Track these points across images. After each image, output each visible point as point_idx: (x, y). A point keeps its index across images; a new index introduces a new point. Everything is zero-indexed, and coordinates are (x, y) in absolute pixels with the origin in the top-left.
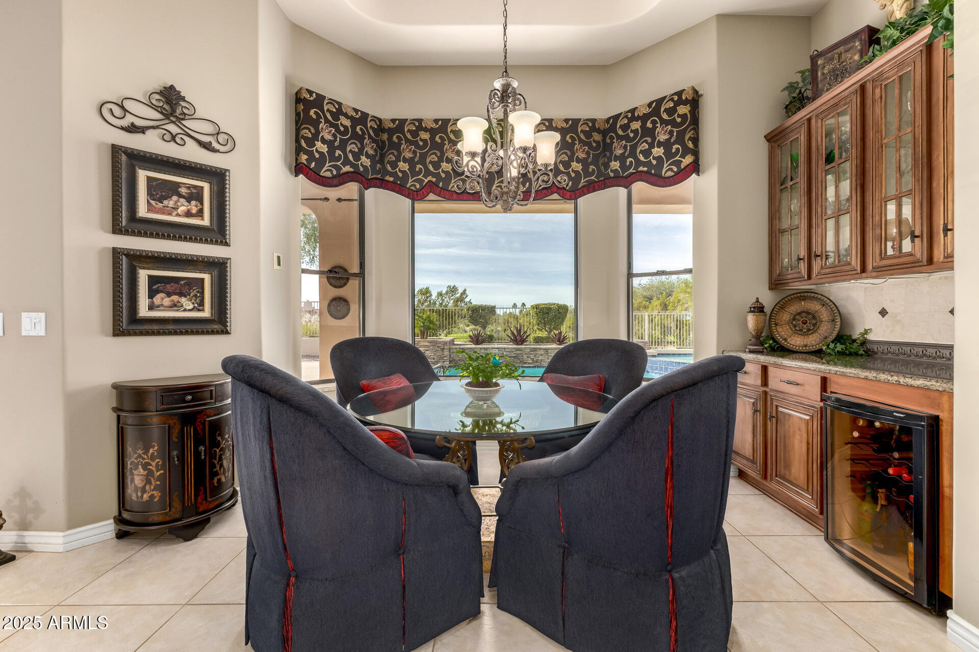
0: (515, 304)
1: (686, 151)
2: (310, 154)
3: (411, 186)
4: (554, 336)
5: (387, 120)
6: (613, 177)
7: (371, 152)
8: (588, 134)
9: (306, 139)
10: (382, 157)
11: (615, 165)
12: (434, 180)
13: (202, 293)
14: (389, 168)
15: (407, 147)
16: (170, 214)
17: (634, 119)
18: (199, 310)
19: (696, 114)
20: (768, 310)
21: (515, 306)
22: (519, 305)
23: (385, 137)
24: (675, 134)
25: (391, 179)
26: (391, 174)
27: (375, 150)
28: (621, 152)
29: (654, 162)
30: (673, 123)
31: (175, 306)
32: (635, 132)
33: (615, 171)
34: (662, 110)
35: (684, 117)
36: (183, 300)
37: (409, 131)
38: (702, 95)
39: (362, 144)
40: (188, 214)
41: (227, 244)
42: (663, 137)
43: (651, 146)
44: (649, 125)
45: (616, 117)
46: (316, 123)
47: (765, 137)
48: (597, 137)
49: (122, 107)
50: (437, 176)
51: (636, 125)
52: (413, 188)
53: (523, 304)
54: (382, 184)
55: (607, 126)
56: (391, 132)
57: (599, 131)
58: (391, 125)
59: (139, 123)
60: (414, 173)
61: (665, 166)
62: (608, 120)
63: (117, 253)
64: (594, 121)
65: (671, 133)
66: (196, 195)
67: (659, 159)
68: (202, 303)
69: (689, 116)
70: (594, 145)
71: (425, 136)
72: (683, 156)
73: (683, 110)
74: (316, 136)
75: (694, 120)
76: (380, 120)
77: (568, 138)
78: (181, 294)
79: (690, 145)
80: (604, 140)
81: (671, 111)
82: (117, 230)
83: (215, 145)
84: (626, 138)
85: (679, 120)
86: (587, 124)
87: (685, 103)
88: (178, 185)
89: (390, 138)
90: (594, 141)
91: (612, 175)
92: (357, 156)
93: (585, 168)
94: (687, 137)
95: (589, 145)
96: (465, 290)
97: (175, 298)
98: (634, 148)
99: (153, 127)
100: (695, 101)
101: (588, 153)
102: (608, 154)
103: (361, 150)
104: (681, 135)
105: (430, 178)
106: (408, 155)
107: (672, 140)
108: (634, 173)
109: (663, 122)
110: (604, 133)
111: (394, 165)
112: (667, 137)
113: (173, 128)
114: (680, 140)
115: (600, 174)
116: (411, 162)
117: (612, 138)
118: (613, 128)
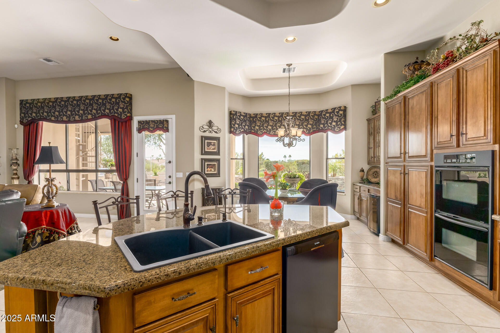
0: (285, 156)
1: (342, 125)
2: (234, 128)
3: (259, 133)
4: (306, 175)
5: (252, 114)
6: (321, 129)
7: (248, 124)
8: (313, 116)
9: (233, 124)
10: (251, 125)
11: (322, 126)
12: (266, 131)
13: (215, 168)
14: (253, 128)
15: (258, 122)
16: (210, 150)
17: (327, 113)
18: (215, 171)
19: (345, 113)
20: (366, 171)
21: (285, 157)
22: (287, 156)
23: (252, 119)
24: (339, 119)
25: (253, 131)
26: (253, 130)
27: (249, 124)
28: (323, 122)
29: (333, 126)
30: (338, 116)
31: (211, 170)
32: (328, 117)
33: (322, 128)
34: (335, 112)
35: (341, 114)
36: (212, 169)
37: (259, 117)
38: (347, 108)
39: (246, 123)
40: (213, 149)
41: (220, 155)
42: (335, 120)
43: (332, 122)
44: (331, 115)
45: (322, 111)
46: (235, 120)
47: (366, 120)
48: (316, 117)
49: (203, 127)
50: (267, 130)
51: (328, 115)
52: (260, 134)
53: (290, 155)
54: (251, 133)
55: (319, 114)
56: (253, 118)
57: (317, 115)
58: (253, 116)
59: (205, 130)
60: (260, 129)
61: (336, 128)
62: (320, 112)
63: (202, 159)
64: (315, 112)
65: (338, 119)
66: (214, 145)
67: (334, 126)
68: (215, 170)
69: (343, 114)
70: (315, 119)
71: (263, 118)
72: (341, 126)
73: (341, 112)
74: (235, 123)
75: (345, 116)
76: (250, 114)
77: (307, 118)
78: (212, 168)
79: (343, 123)
80: (318, 118)
81: (338, 112)
82: (202, 154)
83: (218, 132)
84: (325, 118)
85: (340, 115)
86: (313, 113)
87: (342, 110)
88: (211, 142)
89: (253, 120)
90: (315, 118)
91: (321, 128)
92: (245, 126)
93: (312, 127)
94: (342, 120)
95: (313, 119)
96: (262, 153)
97: (211, 169)
98: (327, 122)
99: (207, 130)
100: (345, 110)
101: (313, 122)
102: (320, 122)
103: (246, 124)
104: (340, 120)
105: (265, 131)
106: (259, 124)
107: (338, 121)
108: (327, 129)
109: (335, 115)
110: (318, 116)
111: (254, 127)
112: (336, 120)
113: (210, 130)
114: (340, 121)
115: (317, 128)
116: (259, 126)
117: (321, 117)
118: (321, 114)
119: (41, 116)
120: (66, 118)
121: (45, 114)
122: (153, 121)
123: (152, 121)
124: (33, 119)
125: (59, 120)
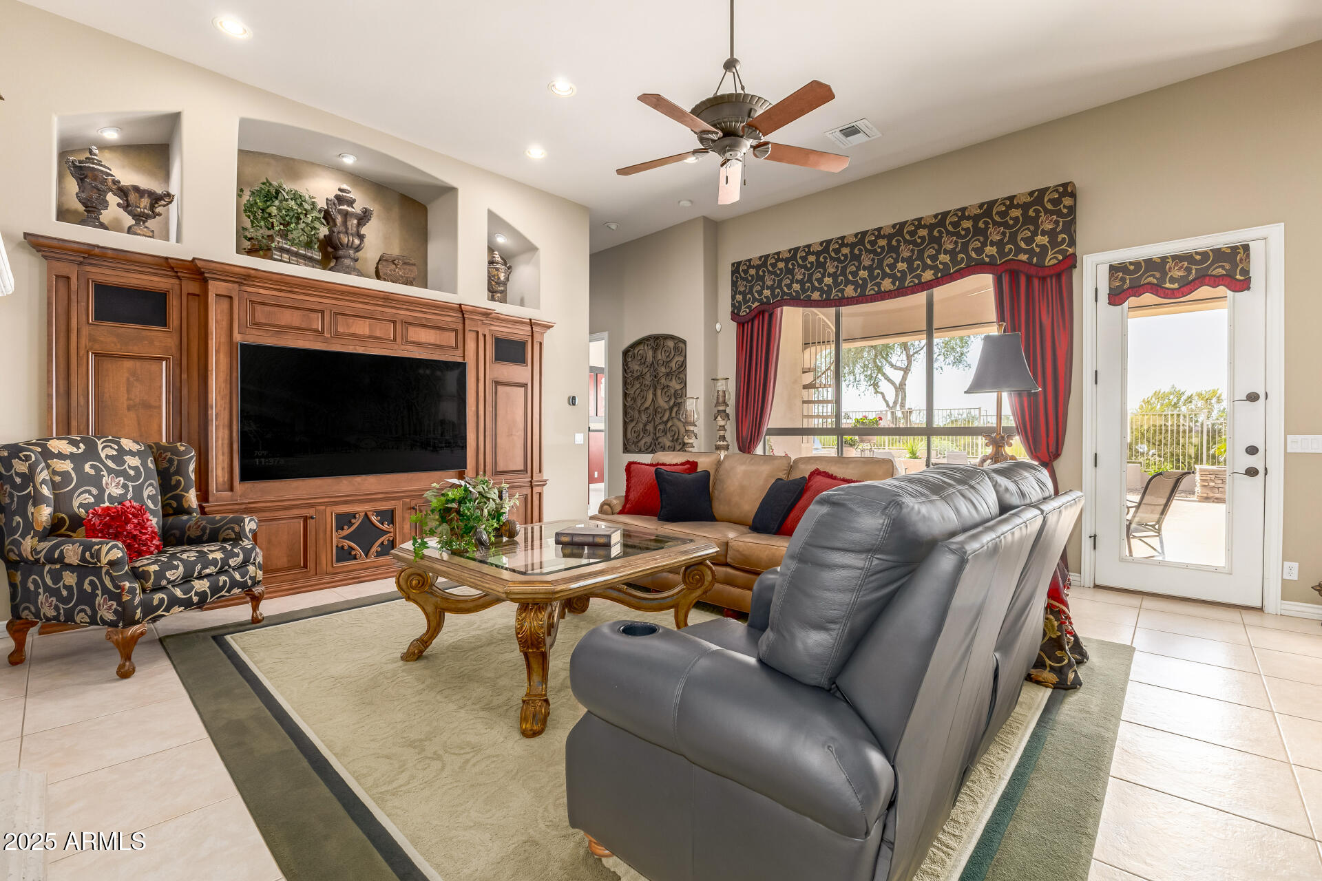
119: (784, 293)
120: (854, 289)
121: (796, 287)
122: (1177, 258)
123: (1175, 257)
124: (762, 303)
125: (832, 298)
